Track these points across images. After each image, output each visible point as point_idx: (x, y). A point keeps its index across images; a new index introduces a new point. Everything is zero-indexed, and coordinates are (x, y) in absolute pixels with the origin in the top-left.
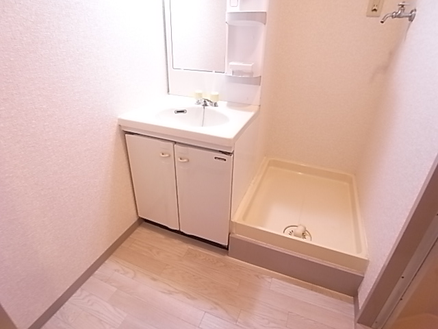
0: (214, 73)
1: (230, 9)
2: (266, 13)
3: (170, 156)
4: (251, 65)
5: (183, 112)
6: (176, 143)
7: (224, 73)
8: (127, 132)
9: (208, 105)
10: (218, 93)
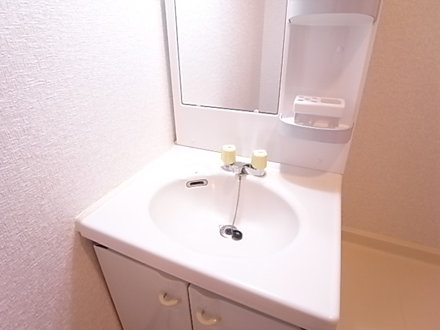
0: (256, 113)
4: (343, 106)
5: (202, 183)
6: (190, 284)
7: (277, 114)
8: (95, 243)
9: (249, 173)
10: (266, 154)
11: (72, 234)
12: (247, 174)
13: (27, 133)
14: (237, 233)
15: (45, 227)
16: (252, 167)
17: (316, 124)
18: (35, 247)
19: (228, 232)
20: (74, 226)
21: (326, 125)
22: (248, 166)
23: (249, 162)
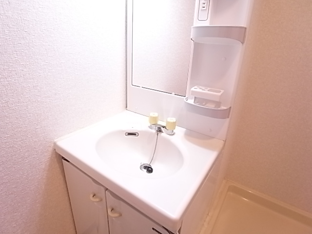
0: (173, 95)
1: (197, 24)
2: (246, 28)
3: (101, 200)
4: (220, 94)
5: (135, 134)
6: (107, 189)
7: (185, 96)
8: (63, 158)
9: (163, 131)
10: (175, 121)
11: (51, 149)
12: (163, 132)
13: (35, 88)
14: (150, 169)
15: (36, 141)
16: (166, 128)
17: (207, 105)
18: (28, 151)
19: (145, 167)
20: (53, 145)
21: (214, 106)
22: (164, 127)
23: (164, 124)
